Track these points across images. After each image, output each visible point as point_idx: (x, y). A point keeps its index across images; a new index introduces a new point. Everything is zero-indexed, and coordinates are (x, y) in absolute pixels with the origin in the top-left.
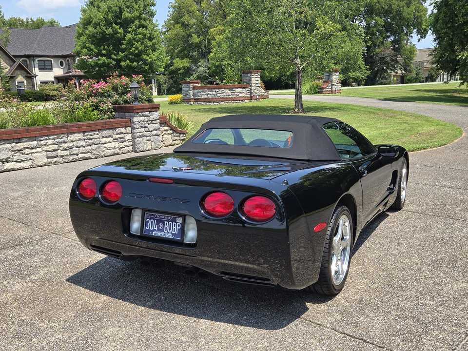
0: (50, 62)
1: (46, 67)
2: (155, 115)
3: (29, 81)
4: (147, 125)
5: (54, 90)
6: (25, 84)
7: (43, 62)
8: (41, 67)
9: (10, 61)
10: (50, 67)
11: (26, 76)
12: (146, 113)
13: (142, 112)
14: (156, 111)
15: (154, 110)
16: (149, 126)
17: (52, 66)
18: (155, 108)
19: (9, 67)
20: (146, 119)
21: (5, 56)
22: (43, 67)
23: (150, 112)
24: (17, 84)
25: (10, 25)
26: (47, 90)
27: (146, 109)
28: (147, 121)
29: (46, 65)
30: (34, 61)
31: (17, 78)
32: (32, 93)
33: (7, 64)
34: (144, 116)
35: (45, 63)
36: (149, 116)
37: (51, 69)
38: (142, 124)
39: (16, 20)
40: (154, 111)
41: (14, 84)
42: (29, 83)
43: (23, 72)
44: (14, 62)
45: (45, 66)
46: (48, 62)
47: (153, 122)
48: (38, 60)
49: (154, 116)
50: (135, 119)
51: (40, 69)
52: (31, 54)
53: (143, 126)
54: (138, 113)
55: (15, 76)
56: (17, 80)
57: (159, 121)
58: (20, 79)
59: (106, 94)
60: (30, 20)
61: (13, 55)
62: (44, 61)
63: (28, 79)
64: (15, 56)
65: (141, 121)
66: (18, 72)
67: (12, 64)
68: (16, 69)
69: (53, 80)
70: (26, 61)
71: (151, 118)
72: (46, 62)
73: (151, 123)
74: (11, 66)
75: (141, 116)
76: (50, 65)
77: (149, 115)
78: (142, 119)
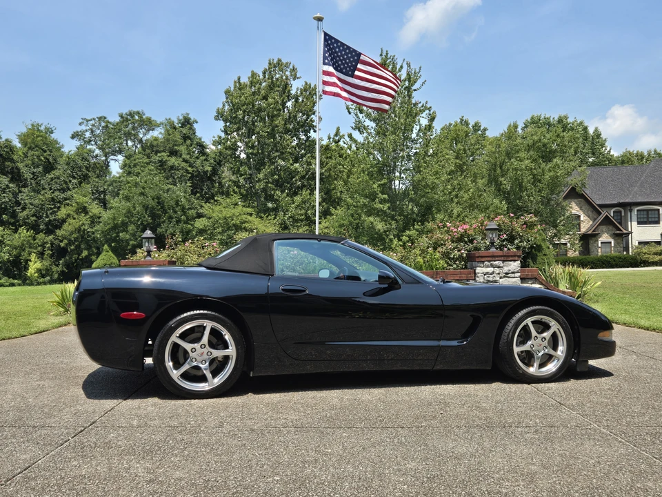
0: (657, 212)
1: (650, 220)
2: (512, 266)
3: (619, 241)
4: (498, 279)
5: (656, 254)
6: (613, 245)
7: (645, 213)
8: (642, 220)
9: (594, 212)
10: (657, 219)
11: (614, 234)
12: (497, 262)
13: (489, 261)
14: (515, 261)
15: (511, 259)
16: (501, 280)
17: (659, 217)
18: (512, 256)
19: (591, 223)
20: (497, 270)
21: (587, 207)
22: (645, 220)
23: (504, 261)
24: (600, 246)
25: (623, 162)
26: (645, 254)
27: (497, 257)
28: (499, 274)
29: (650, 216)
30: (631, 212)
31: (601, 236)
32: (620, 258)
33: (589, 217)
34: (492, 266)
35: (648, 214)
36: (502, 267)
37: (658, 222)
38: (488, 277)
39: (630, 154)
40: (511, 261)
41: (596, 245)
42: (618, 243)
43: (611, 228)
44: (600, 213)
45: (648, 218)
46: (653, 212)
47: (509, 275)
48: (638, 211)
49: (509, 268)
50: (478, 270)
51: (639, 223)
52: (627, 201)
53: (491, 279)
54: (483, 262)
55: (598, 234)
56: (600, 240)
57: (519, 274)
58: (605, 237)
59: (466, 239)
60: (653, 153)
61: (597, 205)
62: (647, 211)
63: (617, 238)
64: (602, 206)
65: (487, 273)
66: (604, 228)
67: (596, 217)
68: (600, 224)
69: (658, 238)
70: (621, 212)
71: (506, 269)
72: (650, 212)
73: (505, 277)
74: (594, 220)
75: (488, 267)
76: (657, 216)
77: (502, 265)
78: (490, 270)
